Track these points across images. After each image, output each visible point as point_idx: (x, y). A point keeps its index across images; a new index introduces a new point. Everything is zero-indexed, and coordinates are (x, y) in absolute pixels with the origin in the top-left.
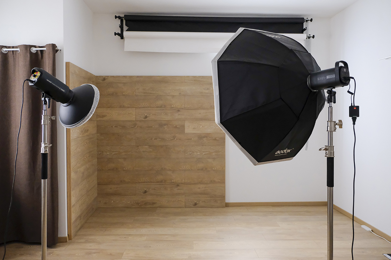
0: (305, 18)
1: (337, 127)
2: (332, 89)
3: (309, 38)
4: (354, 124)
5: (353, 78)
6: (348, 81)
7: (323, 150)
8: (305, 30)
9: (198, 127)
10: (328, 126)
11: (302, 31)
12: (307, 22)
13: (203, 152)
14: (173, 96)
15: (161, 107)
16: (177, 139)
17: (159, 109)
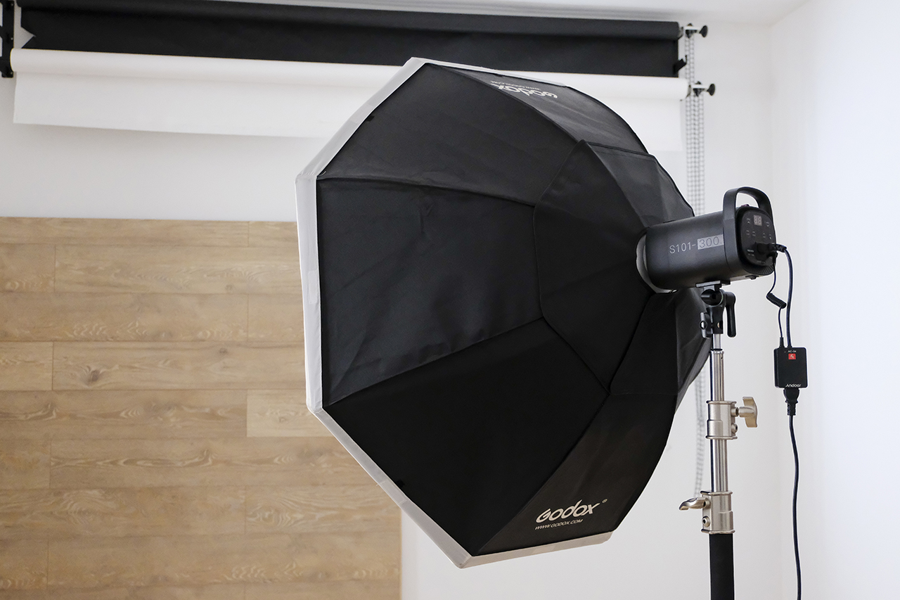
0: (683, 24)
1: (740, 421)
2: (720, 285)
3: (697, 91)
4: (792, 412)
5: (784, 249)
6: (771, 258)
7: (693, 507)
8: (682, 64)
9: (297, 413)
10: (709, 420)
11: (673, 67)
12: (689, 37)
13: (318, 509)
14: (203, 298)
15: (155, 338)
16: (215, 462)
17: (147, 345)
